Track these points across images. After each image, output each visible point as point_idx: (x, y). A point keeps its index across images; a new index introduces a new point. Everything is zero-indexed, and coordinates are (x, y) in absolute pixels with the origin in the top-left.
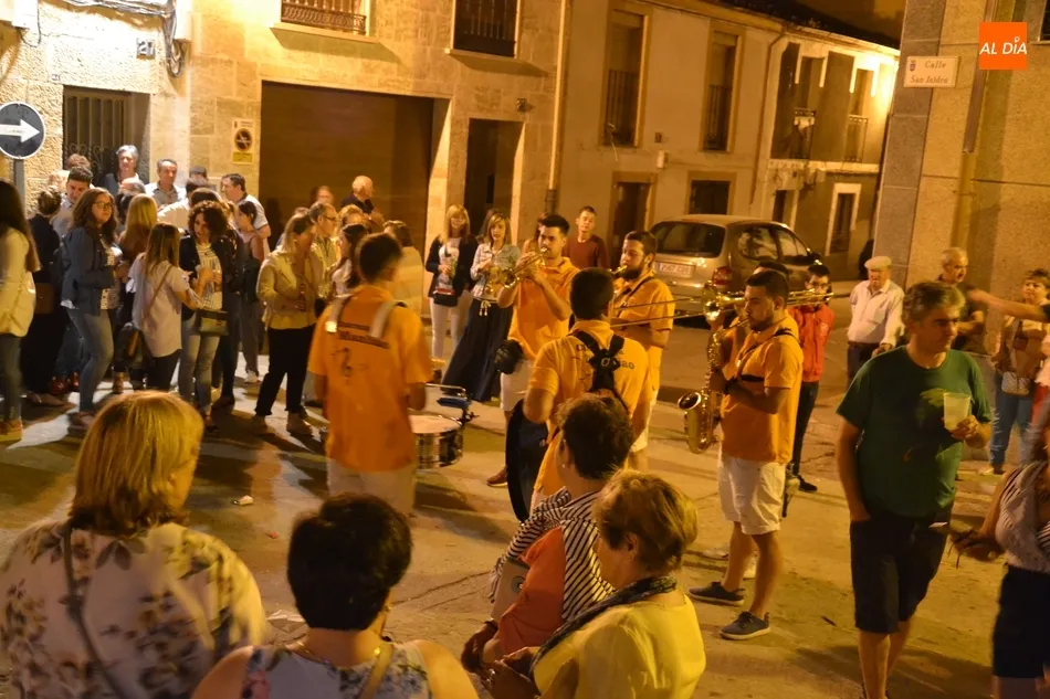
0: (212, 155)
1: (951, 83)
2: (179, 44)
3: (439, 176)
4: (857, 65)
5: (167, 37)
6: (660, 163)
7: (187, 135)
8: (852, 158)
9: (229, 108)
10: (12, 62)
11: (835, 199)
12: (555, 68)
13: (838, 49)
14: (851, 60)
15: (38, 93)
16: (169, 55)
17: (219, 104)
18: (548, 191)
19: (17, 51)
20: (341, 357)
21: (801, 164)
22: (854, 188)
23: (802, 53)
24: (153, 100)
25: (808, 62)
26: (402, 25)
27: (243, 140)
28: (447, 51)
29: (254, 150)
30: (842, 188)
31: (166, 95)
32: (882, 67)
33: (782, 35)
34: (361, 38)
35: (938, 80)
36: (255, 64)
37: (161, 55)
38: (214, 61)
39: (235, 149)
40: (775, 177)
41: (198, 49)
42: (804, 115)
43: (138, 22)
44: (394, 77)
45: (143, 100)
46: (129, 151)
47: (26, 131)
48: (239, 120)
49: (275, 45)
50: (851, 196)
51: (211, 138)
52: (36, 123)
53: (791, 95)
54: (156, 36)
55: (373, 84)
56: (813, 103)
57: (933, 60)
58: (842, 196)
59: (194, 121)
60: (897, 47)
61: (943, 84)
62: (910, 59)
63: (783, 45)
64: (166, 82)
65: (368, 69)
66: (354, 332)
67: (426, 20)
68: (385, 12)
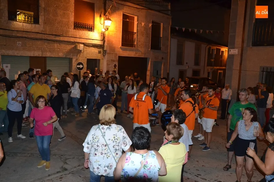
0: (110, 69)
1: (237, 54)
2: (105, 51)
3: (148, 71)
4: (221, 50)
5: (103, 50)
6: (187, 68)
7: (106, 66)
8: (221, 66)
9: (113, 61)
10: (80, 56)
11: (218, 73)
12: (168, 52)
13: (218, 47)
14: (220, 49)
15: (83, 60)
16: (103, 53)
17: (111, 60)
18: (168, 73)
19: (80, 54)
20: (137, 104)
21: (212, 67)
22: (222, 71)
23: (212, 48)
24: (101, 60)
25: (212, 50)
26: (142, 46)
27: (115, 66)
28: (150, 50)
29: (117, 67)
30: (219, 71)
31: (103, 59)
32: (225, 50)
33: (208, 45)
34: (135, 48)
35: (235, 53)
36: (117, 54)
37: (102, 53)
38: (110, 53)
39: (114, 68)
40: (208, 70)
41: (108, 52)
42: (212, 59)
43: (99, 48)
44: (140, 54)
45: (99, 60)
46: (96, 69)
47: (81, 66)
48: (114, 63)
49: (121, 50)
50: (221, 73)
51: (110, 66)
52: (83, 65)
53: (210, 55)
54: (101, 50)
55: (137, 56)
56: (214, 56)
57: (234, 50)
58: (220, 73)
59: (107, 63)
60: (228, 47)
61: (236, 54)
62: (230, 50)
63: (208, 47)
64: (103, 57)
65: (136, 53)
66: (139, 99)
67: (146, 45)
68: (139, 44)
